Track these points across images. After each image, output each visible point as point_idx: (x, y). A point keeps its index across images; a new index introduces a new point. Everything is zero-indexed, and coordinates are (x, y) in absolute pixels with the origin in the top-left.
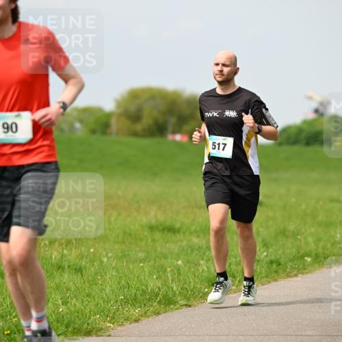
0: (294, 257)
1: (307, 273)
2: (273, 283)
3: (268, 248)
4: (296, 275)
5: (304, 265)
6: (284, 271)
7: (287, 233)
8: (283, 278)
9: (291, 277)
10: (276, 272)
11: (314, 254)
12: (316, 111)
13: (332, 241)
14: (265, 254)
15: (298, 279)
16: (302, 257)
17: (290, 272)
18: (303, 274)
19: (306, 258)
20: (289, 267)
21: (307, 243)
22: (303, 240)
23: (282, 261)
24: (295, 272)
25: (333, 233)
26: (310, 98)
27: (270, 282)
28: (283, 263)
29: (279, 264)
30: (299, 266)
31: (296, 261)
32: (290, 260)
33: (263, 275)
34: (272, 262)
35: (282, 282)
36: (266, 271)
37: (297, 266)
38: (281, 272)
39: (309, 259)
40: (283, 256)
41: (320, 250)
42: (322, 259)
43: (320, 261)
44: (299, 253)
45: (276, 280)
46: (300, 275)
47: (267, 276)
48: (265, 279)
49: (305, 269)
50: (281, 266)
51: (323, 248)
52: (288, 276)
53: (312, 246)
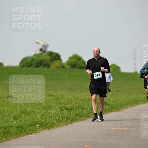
0: (30, 124)
1: (36, 132)
2: (19, 138)
3: (17, 120)
4: (31, 134)
5: (35, 128)
6: (25, 131)
7: (26, 112)
8: (25, 135)
9: (28, 134)
10: (21, 132)
11: (40, 122)
12: (41, 50)
13: (50, 116)
14: (15, 123)
15: (32, 136)
16: (34, 124)
17: (28, 132)
18: (34, 133)
19: (36, 125)
20: (27, 129)
21: (36, 117)
22: (34, 116)
23: (24, 126)
24: (31, 132)
25: (50, 112)
26: (38, 43)
27: (18, 137)
28: (24, 127)
29: (23, 128)
30: (32, 129)
31: (31, 127)
32: (28, 126)
33: (14, 134)
34: (18, 127)
35: (24, 137)
36: (16, 131)
37: (31, 129)
38: (23, 132)
39: (38, 126)
40: (25, 124)
41: (43, 121)
42: (45, 126)
43: (43, 126)
44: (32, 122)
45: (21, 136)
46: (33, 134)
47: (16, 134)
48: (15, 136)
49: (35, 130)
50: (23, 129)
51: (45, 120)
52: (27, 134)
53: (39, 119)
